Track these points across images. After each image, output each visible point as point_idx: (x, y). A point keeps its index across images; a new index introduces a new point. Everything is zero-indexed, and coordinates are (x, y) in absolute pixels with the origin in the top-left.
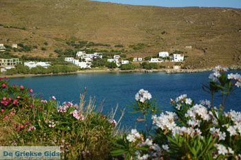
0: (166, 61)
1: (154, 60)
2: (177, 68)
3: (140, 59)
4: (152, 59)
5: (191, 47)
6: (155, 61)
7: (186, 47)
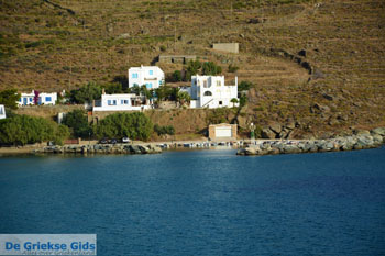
0: (167, 105)
1: (114, 104)
2: (223, 132)
3: (49, 98)
4: (105, 98)
5: (234, 48)
6: (120, 108)
7: (217, 47)
